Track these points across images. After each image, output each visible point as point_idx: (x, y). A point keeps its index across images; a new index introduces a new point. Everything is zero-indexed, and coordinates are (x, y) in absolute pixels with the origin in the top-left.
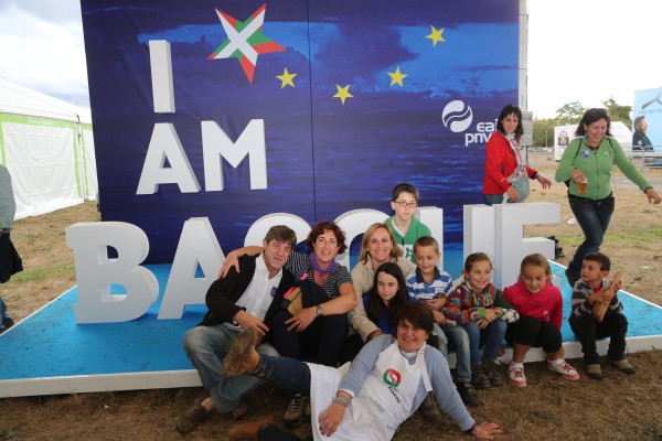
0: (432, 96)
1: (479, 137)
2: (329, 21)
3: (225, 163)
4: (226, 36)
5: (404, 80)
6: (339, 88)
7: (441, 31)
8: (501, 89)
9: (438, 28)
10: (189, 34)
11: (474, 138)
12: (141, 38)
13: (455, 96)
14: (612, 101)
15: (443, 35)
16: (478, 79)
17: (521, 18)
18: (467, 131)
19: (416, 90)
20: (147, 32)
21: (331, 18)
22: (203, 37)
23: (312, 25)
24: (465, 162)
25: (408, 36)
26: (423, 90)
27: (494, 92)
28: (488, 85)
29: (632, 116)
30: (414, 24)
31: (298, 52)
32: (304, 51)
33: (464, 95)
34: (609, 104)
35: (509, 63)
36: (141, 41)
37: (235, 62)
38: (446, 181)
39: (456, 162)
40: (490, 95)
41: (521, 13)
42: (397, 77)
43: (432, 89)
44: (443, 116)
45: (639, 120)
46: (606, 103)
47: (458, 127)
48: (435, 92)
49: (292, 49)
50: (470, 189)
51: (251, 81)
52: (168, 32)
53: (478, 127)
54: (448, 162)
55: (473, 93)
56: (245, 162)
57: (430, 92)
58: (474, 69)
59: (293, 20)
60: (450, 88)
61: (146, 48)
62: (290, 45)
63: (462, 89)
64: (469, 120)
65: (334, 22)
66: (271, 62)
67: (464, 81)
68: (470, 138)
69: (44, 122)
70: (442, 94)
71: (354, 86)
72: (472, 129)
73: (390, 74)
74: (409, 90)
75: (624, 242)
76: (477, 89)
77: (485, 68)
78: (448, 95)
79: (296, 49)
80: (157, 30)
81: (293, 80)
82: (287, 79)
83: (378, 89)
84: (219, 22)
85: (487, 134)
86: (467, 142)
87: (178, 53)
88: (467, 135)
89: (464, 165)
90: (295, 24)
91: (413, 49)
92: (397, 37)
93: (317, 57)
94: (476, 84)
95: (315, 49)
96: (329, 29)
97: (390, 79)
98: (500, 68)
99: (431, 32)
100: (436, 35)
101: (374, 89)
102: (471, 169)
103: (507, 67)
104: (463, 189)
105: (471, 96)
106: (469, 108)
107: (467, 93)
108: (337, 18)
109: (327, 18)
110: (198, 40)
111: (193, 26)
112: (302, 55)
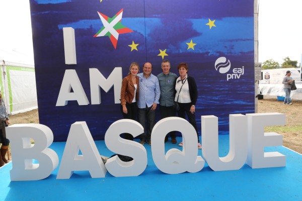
0: (209, 55)
1: (234, 76)
2: (156, 17)
3: (101, 90)
4: (102, 25)
5: (195, 47)
6: (161, 51)
7: (214, 21)
8: (245, 51)
9: (212, 20)
10: (84, 24)
11: (232, 76)
12: (60, 26)
13: (221, 55)
15: (214, 23)
16: (233, 46)
17: (255, 15)
18: (228, 73)
19: (201, 52)
20: (62, 24)
21: (156, 15)
22: (91, 26)
23: (147, 19)
24: (227, 89)
25: (197, 24)
26: (205, 51)
27: (241, 53)
28: (239, 49)
30: (200, 18)
31: (140, 33)
32: (142, 32)
33: (226, 54)
34: (287, 60)
35: (250, 39)
36: (60, 28)
37: (107, 38)
38: (217, 99)
39: (222, 89)
40: (240, 54)
41: (255, 12)
42: (191, 45)
43: (209, 51)
44: (215, 65)
46: (285, 59)
47: (223, 71)
48: (211, 53)
49: (136, 31)
50: (229, 103)
51: (115, 48)
52: (74, 23)
53: (234, 71)
54: (218, 89)
55: (231, 53)
56: (112, 89)
57: (209, 52)
58: (231, 41)
59: (137, 17)
60: (218, 50)
61: (62, 32)
62: (135, 29)
63: (225, 51)
64: (229, 67)
66: (125, 38)
67: (226, 47)
68: (229, 76)
70: (215, 54)
71: (168, 50)
72: (230, 72)
73: (188, 44)
74: (197, 52)
76: (233, 51)
77: (237, 40)
78: (218, 54)
79: (138, 31)
80: (68, 22)
81: (137, 47)
82: (134, 46)
83: (181, 51)
84: (99, 18)
85: (238, 74)
86: (228, 79)
87: (79, 34)
88: (228, 75)
89: (227, 90)
91: (199, 30)
92: (191, 25)
93: (149, 35)
94: (232, 49)
95: (148, 31)
96: (155, 21)
97: (187, 46)
98: (244, 40)
99: (208, 22)
100: (211, 23)
101: (179, 51)
102: (230, 92)
103: (248, 40)
104: (226, 103)
105: (230, 54)
106: (229, 61)
107: (228, 53)
108: (159, 16)
109: (154, 15)
110: (89, 27)
111: (86, 20)
112: (142, 35)
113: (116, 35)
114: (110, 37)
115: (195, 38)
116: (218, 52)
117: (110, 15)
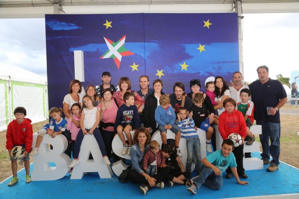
0: (200, 74)
2: (154, 42)
4: (108, 48)
5: (187, 68)
6: (158, 71)
7: (204, 46)
9: (202, 45)
10: (92, 47)
12: (71, 49)
13: (211, 75)
14: (281, 75)
15: (204, 48)
16: (221, 67)
17: (239, 40)
19: (193, 72)
20: (74, 47)
21: (155, 41)
22: (98, 49)
23: (146, 44)
25: (189, 48)
26: (196, 72)
27: (228, 73)
28: (225, 70)
29: (291, 82)
30: (192, 43)
32: (143, 55)
33: (215, 74)
34: (280, 77)
35: (235, 61)
36: (71, 51)
37: (112, 60)
40: (227, 74)
41: (239, 38)
42: (184, 66)
43: (200, 71)
45: (293, 84)
46: (278, 76)
48: (202, 73)
49: (137, 54)
52: (83, 47)
55: (219, 73)
57: (200, 73)
58: (219, 63)
59: (138, 42)
60: (208, 71)
61: (73, 54)
62: (136, 53)
63: (213, 71)
65: (156, 42)
66: (128, 60)
67: (214, 68)
69: (31, 85)
70: (205, 74)
71: (165, 70)
73: (181, 65)
74: (189, 72)
75: (292, 141)
76: (220, 72)
77: (224, 62)
78: (208, 74)
79: (139, 54)
80: (78, 46)
81: (138, 68)
82: (135, 67)
83: (176, 72)
84: (105, 43)
87: (86, 56)
90: (139, 43)
91: (191, 54)
92: (184, 49)
93: (148, 57)
94: (220, 69)
95: (147, 54)
96: (154, 46)
97: (181, 67)
98: (231, 62)
99: (199, 47)
100: (202, 48)
103: (234, 62)
107: (216, 73)
108: (157, 41)
109: (152, 41)
110: (96, 50)
111: (94, 44)
112: (142, 57)
113: (119, 57)
114: (114, 59)
115: (188, 60)
116: (208, 73)
117: (114, 40)
